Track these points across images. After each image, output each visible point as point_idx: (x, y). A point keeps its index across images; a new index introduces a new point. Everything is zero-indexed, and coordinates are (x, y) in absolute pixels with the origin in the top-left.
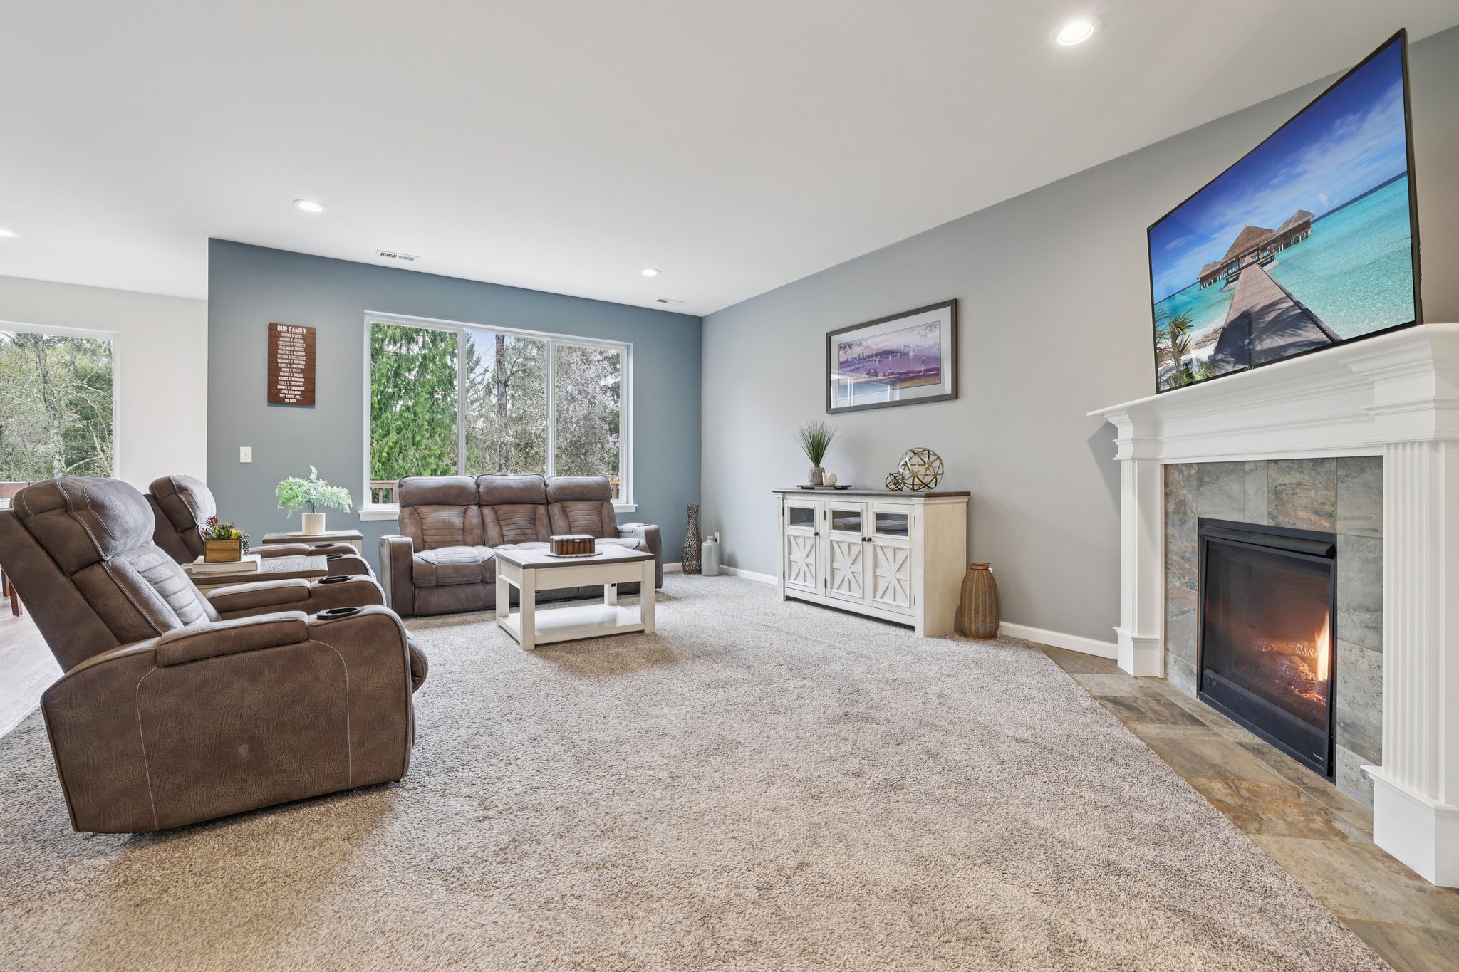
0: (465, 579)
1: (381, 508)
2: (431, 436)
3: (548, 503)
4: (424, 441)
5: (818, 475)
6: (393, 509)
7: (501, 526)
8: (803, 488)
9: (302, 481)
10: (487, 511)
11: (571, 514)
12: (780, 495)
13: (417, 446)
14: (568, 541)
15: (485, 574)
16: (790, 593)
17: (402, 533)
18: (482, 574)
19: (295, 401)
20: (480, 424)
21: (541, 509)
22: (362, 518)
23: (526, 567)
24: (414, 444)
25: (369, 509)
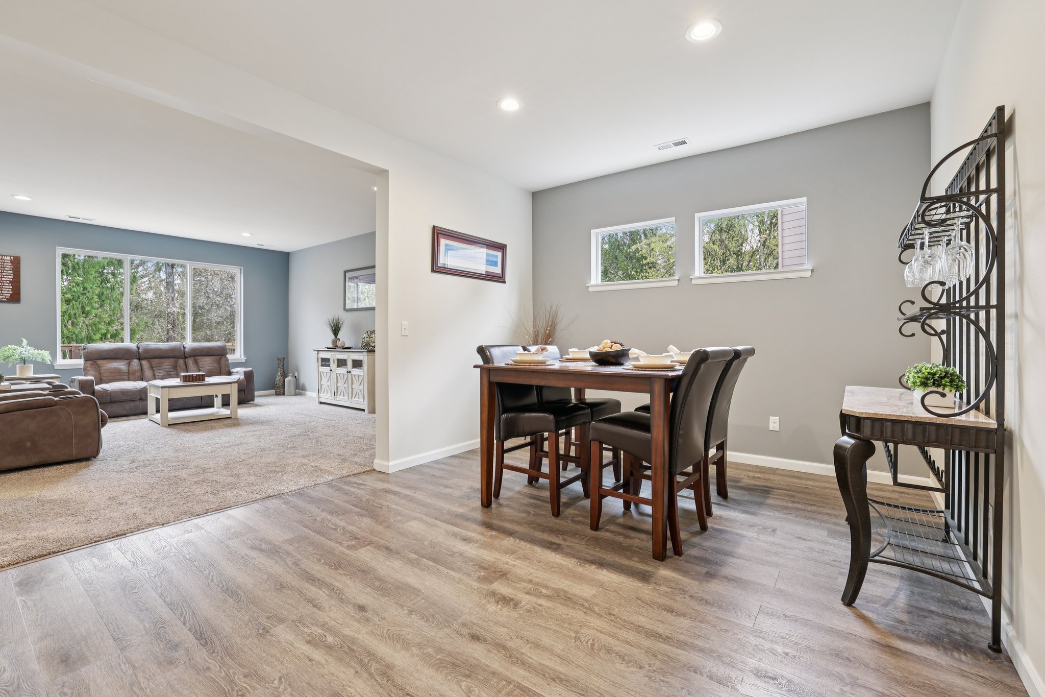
0: (128, 398)
1: (69, 362)
2: (101, 306)
3: (186, 358)
4: (94, 312)
5: (335, 342)
6: (80, 362)
7: (153, 371)
8: (328, 348)
9: (16, 347)
10: (144, 363)
11: (201, 364)
12: (316, 352)
13: (87, 314)
14: (189, 376)
15: (142, 395)
16: (321, 400)
17: (86, 375)
18: (140, 395)
19: (5, 300)
20: (150, 295)
21: (181, 361)
22: (56, 368)
23: (162, 387)
24: (83, 313)
25: (61, 362)
